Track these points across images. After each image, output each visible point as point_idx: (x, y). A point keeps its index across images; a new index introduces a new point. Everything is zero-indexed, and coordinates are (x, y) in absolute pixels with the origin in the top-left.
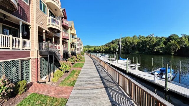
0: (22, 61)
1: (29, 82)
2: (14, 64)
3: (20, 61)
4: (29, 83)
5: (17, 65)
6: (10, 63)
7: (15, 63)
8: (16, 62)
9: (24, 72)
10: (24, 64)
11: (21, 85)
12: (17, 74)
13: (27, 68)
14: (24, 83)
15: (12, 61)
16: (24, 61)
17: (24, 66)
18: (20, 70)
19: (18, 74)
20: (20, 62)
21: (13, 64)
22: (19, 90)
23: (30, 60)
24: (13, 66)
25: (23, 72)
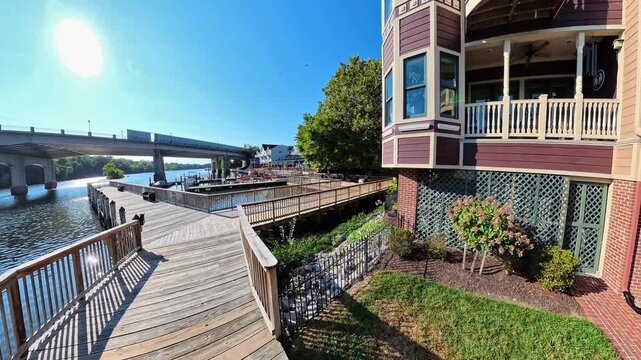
0: (574, 185)
1: (593, 275)
2: (544, 187)
3: (567, 179)
4: (589, 278)
5: (556, 191)
6: (533, 179)
7: (551, 184)
8: (554, 181)
9: (579, 223)
10: (583, 196)
11: (556, 261)
12: (553, 220)
13: (594, 214)
14: (567, 260)
15: (542, 176)
16: (585, 186)
17: (583, 202)
18: (564, 212)
19: (556, 223)
20: (567, 186)
21: (542, 183)
22: (544, 269)
23: (608, 185)
24: (541, 190)
25: (574, 224)
